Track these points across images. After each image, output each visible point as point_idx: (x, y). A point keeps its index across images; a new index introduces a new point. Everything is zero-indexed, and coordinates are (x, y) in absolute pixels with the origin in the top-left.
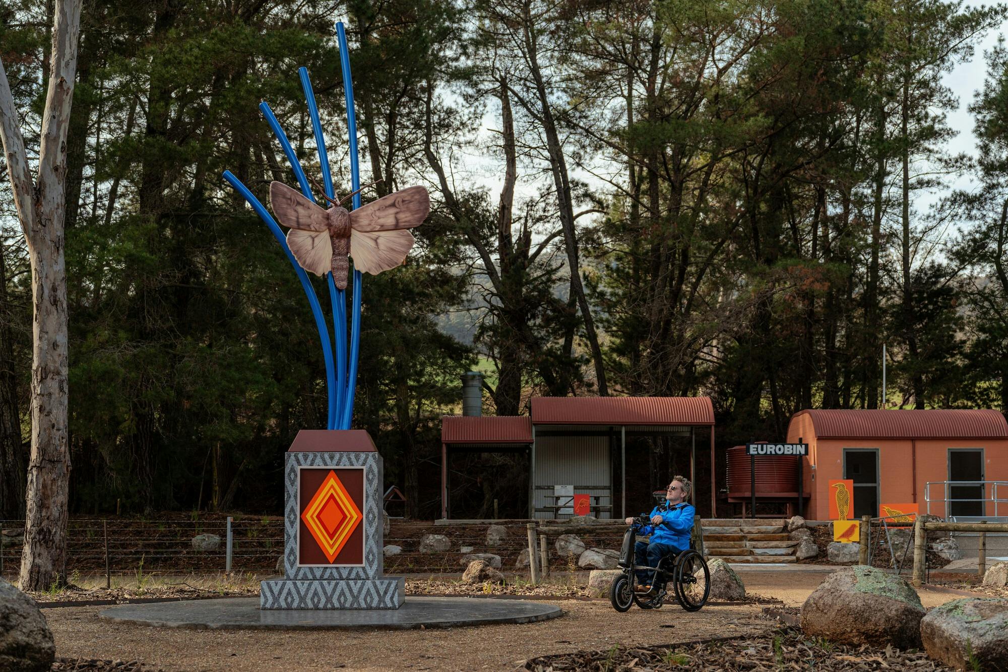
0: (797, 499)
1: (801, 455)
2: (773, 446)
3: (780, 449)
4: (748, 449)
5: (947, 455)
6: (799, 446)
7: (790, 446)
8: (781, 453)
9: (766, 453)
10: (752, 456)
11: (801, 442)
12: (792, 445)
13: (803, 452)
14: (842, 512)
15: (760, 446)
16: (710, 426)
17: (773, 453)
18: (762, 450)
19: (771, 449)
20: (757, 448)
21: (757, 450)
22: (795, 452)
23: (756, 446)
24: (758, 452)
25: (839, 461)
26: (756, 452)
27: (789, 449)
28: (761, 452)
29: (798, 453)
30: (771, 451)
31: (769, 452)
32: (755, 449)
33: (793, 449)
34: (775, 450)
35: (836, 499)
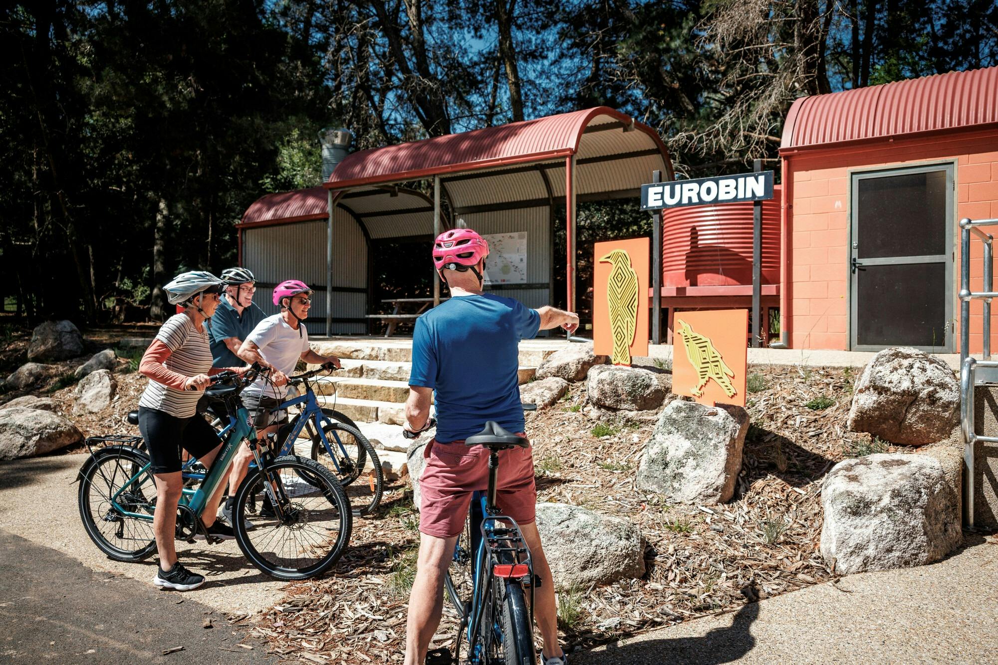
1: (754, 200)
2: (695, 186)
3: (709, 191)
4: (644, 199)
6: (751, 180)
7: (732, 182)
8: (709, 197)
9: (679, 204)
10: (654, 210)
12: (736, 178)
13: (760, 193)
14: (621, 336)
15: (667, 189)
17: (695, 200)
18: (672, 196)
19: (691, 194)
20: (662, 194)
21: (662, 198)
22: (741, 195)
23: (660, 189)
24: (663, 202)
25: (838, 204)
26: (660, 203)
27: (728, 189)
28: (669, 202)
29: (749, 195)
30: (690, 198)
31: (685, 201)
32: (659, 196)
33: (736, 188)
34: (699, 194)
35: (609, 297)
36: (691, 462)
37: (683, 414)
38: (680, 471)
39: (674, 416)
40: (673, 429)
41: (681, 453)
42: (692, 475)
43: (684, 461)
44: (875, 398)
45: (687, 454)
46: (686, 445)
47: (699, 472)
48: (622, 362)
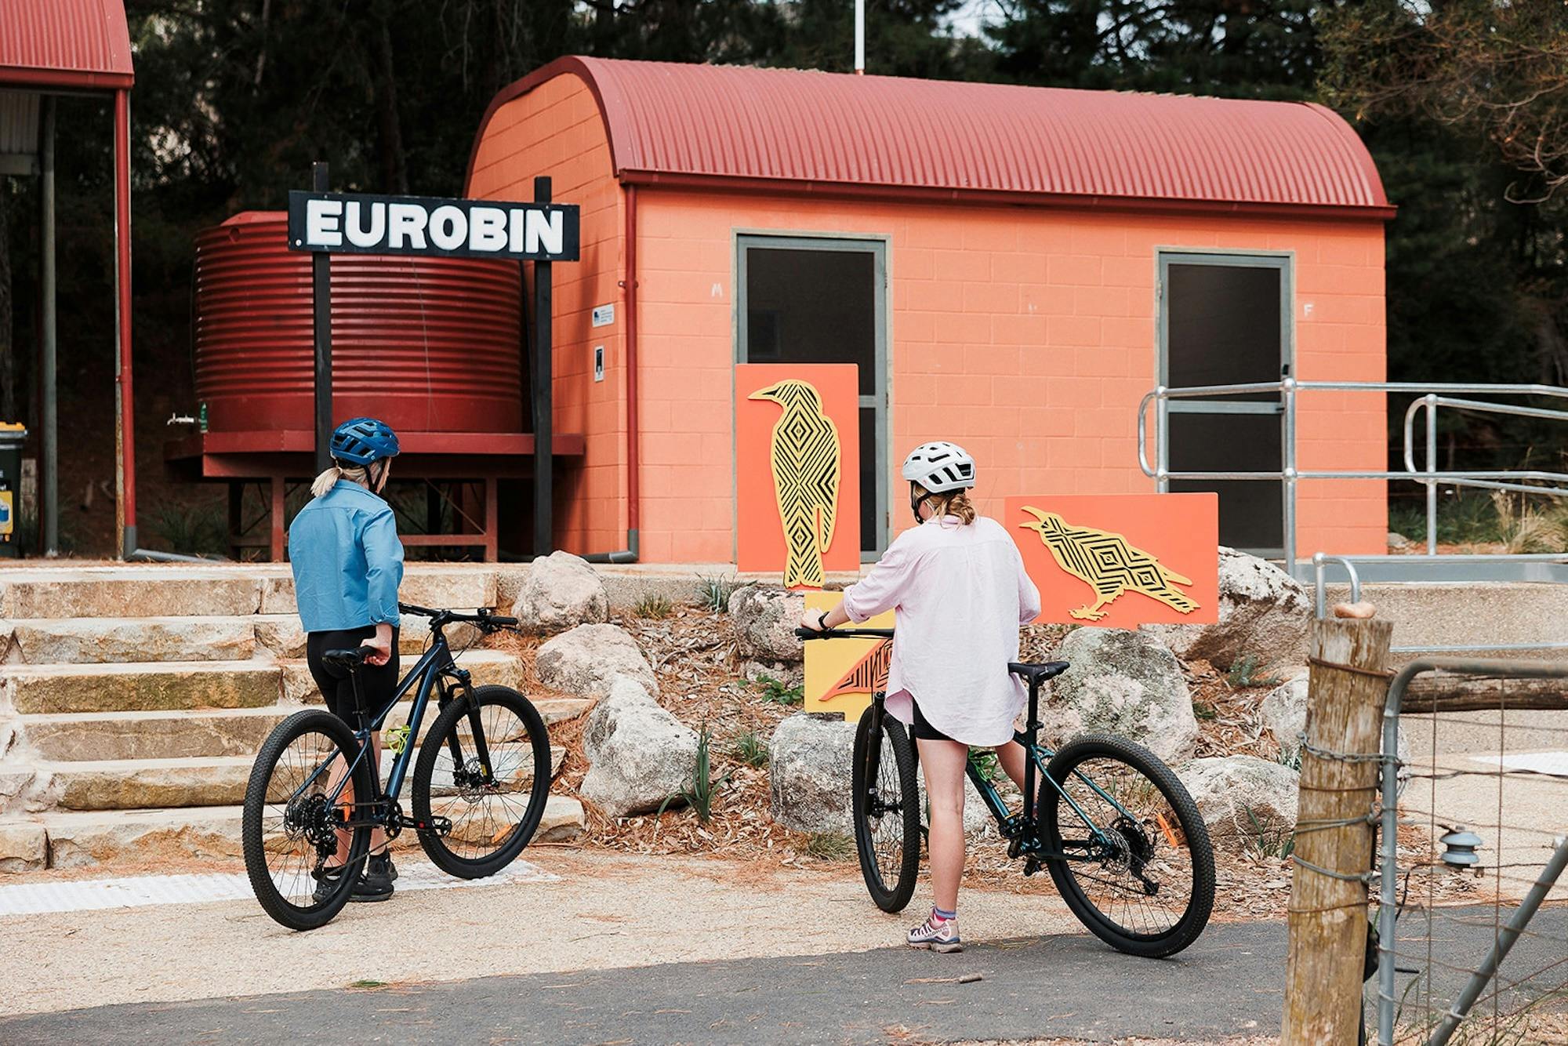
0: (526, 462)
1: (543, 260)
2: (418, 211)
3: (448, 228)
4: (298, 225)
5: (1155, 281)
6: (536, 216)
7: (498, 215)
8: (449, 243)
9: (383, 247)
10: (321, 254)
11: (542, 197)
12: (506, 207)
13: (555, 245)
14: (804, 536)
15: (354, 209)
16: (113, 91)
17: (419, 243)
18: (366, 226)
19: (408, 228)
20: (342, 219)
21: (342, 228)
22: (516, 247)
23: (335, 207)
24: (344, 237)
25: (717, 289)
26: (336, 239)
27: (489, 229)
28: (359, 238)
29: (532, 248)
30: (407, 238)
31: (396, 242)
32: (334, 223)
33: (507, 229)
34: (426, 230)
35: (774, 466)
36: (1154, 709)
37: (1117, 645)
38: (1143, 723)
39: (1106, 649)
40: (1109, 668)
41: (1135, 699)
42: (1161, 725)
43: (1146, 708)
44: (1230, 611)
45: (1147, 699)
46: (1137, 688)
47: (1170, 720)
48: (805, 583)
